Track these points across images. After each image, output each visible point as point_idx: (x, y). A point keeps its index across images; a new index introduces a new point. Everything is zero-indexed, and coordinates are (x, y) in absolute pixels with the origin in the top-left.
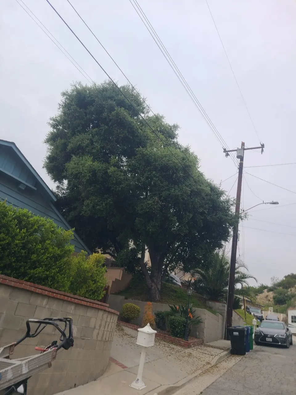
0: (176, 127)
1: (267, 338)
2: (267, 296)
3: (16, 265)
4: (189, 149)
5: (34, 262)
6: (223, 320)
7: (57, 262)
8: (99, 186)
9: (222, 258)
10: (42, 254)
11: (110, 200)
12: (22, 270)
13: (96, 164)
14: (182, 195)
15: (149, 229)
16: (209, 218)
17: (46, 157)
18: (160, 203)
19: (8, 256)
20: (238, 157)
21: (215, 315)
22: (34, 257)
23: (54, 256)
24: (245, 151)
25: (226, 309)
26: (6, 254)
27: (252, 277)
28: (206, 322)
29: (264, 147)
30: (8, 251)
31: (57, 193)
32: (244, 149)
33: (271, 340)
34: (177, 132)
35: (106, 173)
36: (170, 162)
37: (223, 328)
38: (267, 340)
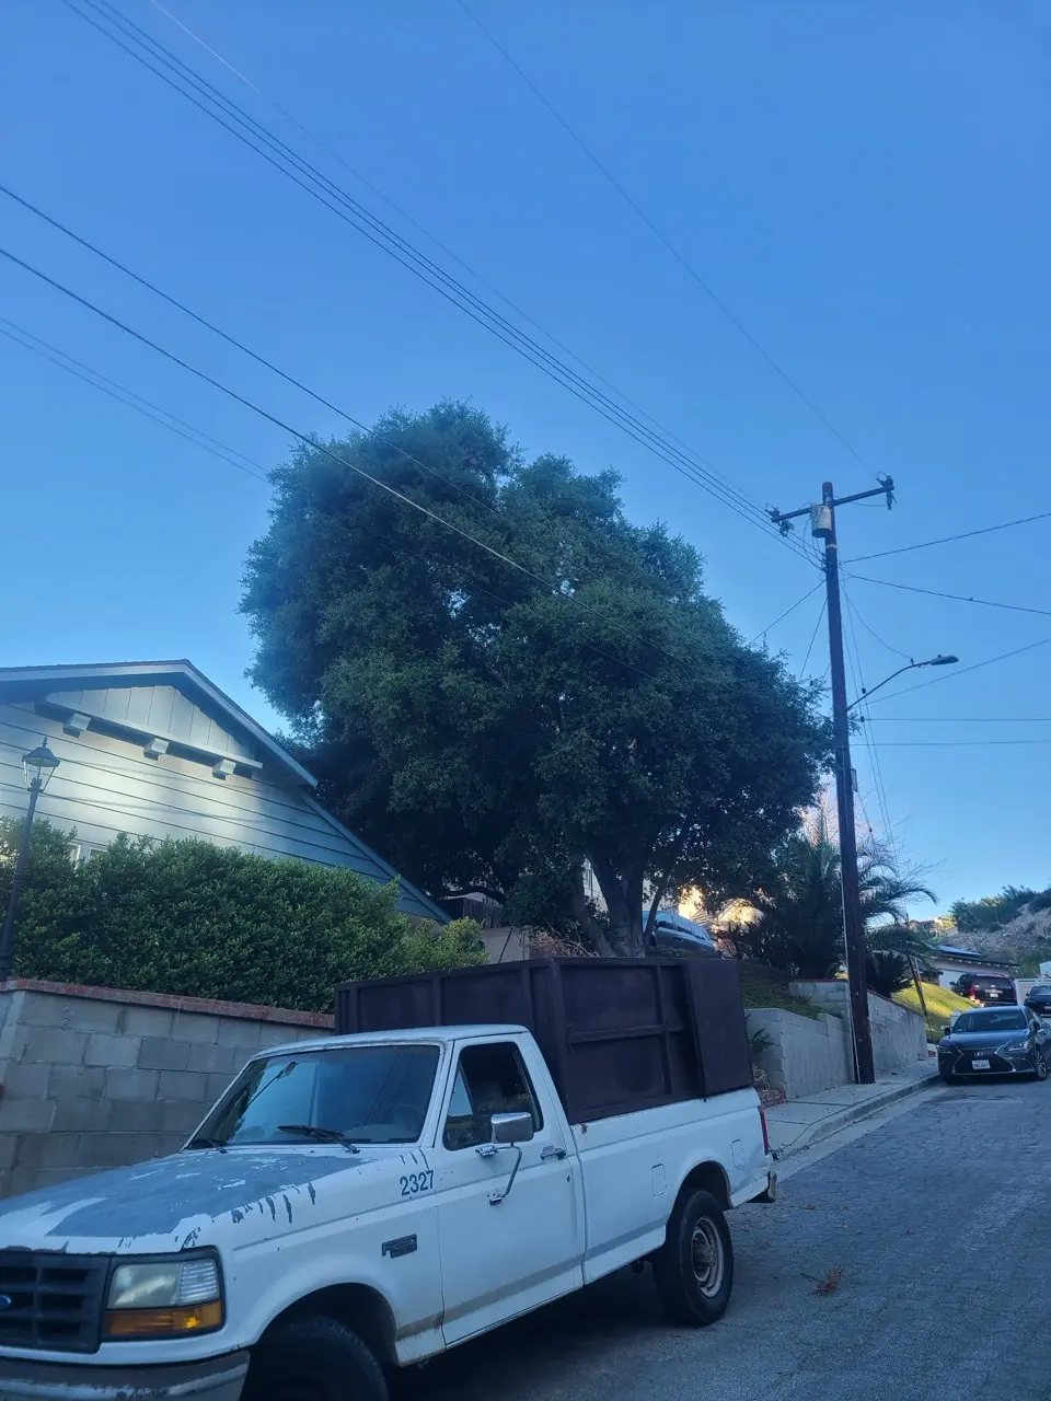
0: (609, 479)
1: (974, 1063)
2: (1032, 927)
3: (300, 983)
4: (663, 533)
5: (334, 970)
6: (844, 1029)
7: (380, 960)
8: (425, 731)
9: (819, 846)
10: (346, 949)
11: (459, 760)
12: (313, 991)
13: (406, 673)
14: (651, 714)
15: (578, 821)
16: (743, 752)
17: (255, 654)
18: (597, 745)
19: (282, 967)
20: (818, 533)
21: (815, 1018)
22: (332, 958)
23: (371, 950)
24: (835, 508)
25: (848, 997)
26: (279, 963)
27: (917, 890)
28: (784, 1041)
29: (893, 489)
30: (282, 956)
31: (297, 742)
32: (833, 504)
33: (985, 1064)
34: (616, 494)
35: (436, 690)
36: (604, 632)
37: (846, 1051)
38: (975, 1068)
